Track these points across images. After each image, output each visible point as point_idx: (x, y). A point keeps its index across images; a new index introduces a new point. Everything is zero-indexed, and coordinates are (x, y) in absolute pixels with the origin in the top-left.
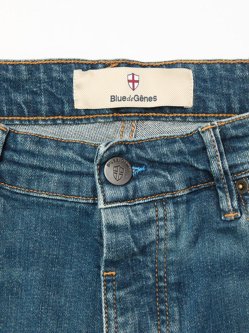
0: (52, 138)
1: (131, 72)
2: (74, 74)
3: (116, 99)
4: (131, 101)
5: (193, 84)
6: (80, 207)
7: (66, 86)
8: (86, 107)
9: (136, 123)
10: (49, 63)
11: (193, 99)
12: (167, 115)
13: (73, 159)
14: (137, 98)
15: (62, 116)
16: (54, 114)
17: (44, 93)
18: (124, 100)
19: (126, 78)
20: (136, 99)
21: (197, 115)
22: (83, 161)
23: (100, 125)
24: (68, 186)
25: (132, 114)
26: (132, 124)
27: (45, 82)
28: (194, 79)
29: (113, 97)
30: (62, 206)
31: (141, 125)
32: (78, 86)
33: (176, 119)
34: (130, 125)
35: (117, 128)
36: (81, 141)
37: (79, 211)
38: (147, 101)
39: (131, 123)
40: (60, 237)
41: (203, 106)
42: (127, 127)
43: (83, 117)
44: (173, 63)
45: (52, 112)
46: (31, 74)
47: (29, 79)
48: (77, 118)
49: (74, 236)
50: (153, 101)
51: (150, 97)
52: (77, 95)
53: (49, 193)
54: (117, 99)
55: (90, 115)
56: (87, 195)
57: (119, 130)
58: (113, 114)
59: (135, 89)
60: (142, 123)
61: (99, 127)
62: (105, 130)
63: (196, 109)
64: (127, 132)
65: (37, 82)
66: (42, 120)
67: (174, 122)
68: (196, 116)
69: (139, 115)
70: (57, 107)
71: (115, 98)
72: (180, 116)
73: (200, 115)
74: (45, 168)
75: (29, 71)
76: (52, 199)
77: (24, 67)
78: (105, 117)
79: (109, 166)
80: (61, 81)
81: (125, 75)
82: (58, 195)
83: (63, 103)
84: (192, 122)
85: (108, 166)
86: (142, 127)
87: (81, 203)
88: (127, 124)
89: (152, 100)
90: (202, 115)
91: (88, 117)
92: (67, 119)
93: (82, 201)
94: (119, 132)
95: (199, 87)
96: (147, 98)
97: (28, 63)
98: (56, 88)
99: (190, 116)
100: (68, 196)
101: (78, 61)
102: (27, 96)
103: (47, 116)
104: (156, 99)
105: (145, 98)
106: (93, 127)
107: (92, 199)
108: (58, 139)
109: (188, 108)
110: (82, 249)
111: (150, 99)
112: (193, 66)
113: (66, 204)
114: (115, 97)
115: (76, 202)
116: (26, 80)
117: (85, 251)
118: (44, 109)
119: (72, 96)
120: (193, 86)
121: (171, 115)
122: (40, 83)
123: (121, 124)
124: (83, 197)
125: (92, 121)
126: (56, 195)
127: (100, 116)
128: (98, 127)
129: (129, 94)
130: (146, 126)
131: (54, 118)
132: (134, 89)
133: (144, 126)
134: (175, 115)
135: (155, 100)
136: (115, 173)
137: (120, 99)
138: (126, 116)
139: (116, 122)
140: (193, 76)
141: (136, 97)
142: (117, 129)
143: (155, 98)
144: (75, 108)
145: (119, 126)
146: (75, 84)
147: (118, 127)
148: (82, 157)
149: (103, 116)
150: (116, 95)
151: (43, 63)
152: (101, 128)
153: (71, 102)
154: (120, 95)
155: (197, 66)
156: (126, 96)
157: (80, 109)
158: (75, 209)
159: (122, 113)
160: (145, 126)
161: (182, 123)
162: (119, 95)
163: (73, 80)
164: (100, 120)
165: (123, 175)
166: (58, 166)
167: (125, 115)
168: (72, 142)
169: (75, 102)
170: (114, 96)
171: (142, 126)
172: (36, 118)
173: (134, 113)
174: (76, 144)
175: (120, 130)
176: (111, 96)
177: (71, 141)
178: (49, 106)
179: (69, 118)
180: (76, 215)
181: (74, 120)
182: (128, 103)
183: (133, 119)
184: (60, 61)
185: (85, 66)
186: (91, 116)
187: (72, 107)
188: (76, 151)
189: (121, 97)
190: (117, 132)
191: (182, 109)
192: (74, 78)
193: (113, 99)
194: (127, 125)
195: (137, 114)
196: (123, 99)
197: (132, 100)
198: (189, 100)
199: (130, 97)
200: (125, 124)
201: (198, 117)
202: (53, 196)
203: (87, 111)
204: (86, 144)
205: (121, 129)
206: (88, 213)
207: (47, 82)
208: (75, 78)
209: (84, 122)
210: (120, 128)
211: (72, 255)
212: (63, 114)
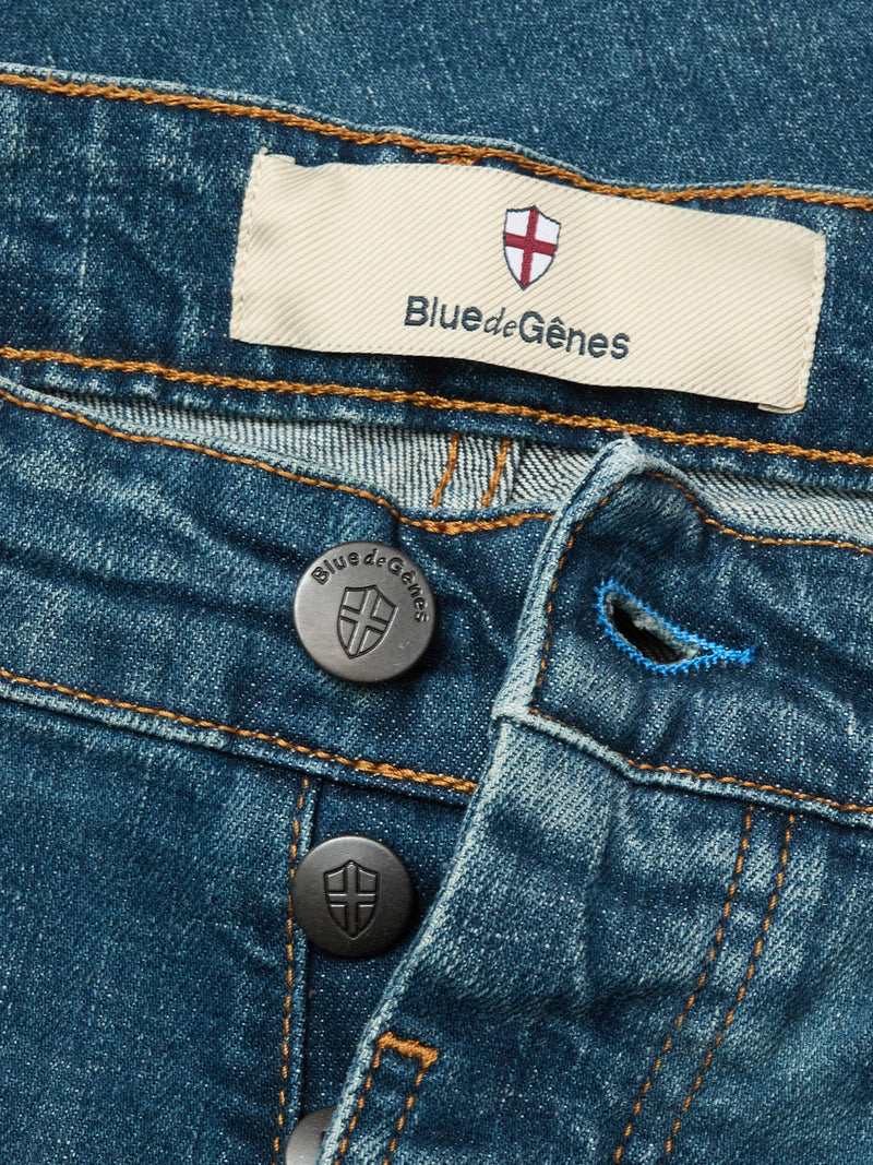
0: (65, 414)
1: (524, 196)
2: (254, 171)
3: (433, 315)
4: (506, 335)
5: (817, 302)
6: (157, 758)
7: (202, 221)
8: (285, 338)
9: (516, 453)
10: (141, 100)
11: (808, 375)
12: (671, 437)
13: (156, 521)
14: (535, 328)
15: (162, 363)
16: (127, 350)
17: (90, 239)
18: (471, 323)
19: (496, 224)
20: (529, 332)
21: (817, 454)
22: (206, 542)
23: (339, 435)
24: (113, 652)
25: (505, 409)
26: (495, 454)
27: (106, 190)
28: (827, 279)
29: (417, 305)
30: (71, 746)
31: (541, 467)
32: (263, 233)
33: (715, 461)
34: (488, 459)
35: (422, 465)
36: (208, 443)
37: (149, 782)
38: (582, 353)
39: (493, 449)
40: (39, 899)
41: (857, 412)
42: (470, 467)
43: (264, 386)
44: (738, 196)
45: (113, 338)
46: (43, 140)
47: (30, 163)
48: (233, 382)
49: (110, 902)
50: (608, 356)
51: (599, 336)
52: (250, 272)
53: (16, 674)
54: (438, 315)
55: (296, 379)
56: (200, 704)
57: (427, 475)
58: (409, 391)
59: (528, 284)
60: (545, 460)
61: (332, 447)
62: (361, 462)
63: (815, 424)
64: (464, 490)
65: (64, 184)
66: (62, 366)
67: (703, 477)
68: (815, 457)
69: (535, 418)
70: (144, 318)
71: (429, 311)
72: (737, 450)
73: (836, 456)
74: (10, 550)
75: (35, 121)
76: (26, 706)
77: (16, 101)
78: (367, 402)
79: (322, 582)
80: (182, 192)
81: (492, 208)
82: (57, 692)
83: (176, 303)
84: (792, 487)
85: (320, 577)
86: (543, 478)
87: (168, 741)
88: (473, 453)
89: (602, 353)
90: (845, 458)
91: (285, 386)
92: (183, 381)
93: (172, 734)
94: (424, 485)
95: (848, 320)
96: (582, 335)
97: (38, 82)
98: (155, 225)
99: (784, 455)
100: (106, 702)
101: (285, 112)
102: (10, 241)
103: (88, 354)
104: (626, 353)
105: (573, 333)
106: (305, 442)
107: (222, 728)
108: (97, 421)
109: (778, 415)
110: (139, 975)
111: (598, 345)
112: (832, 218)
113: (92, 740)
114: (431, 304)
115: (145, 734)
116: (15, 164)
117: (154, 983)
118: (80, 313)
119: (225, 276)
120: (818, 310)
121: (693, 439)
122: (81, 192)
123: (444, 452)
124: (178, 712)
125: (303, 411)
126: (48, 691)
127: (347, 390)
128: (328, 444)
129: (499, 299)
130: (563, 476)
131: (119, 365)
132: (524, 282)
133: (556, 474)
134: (713, 440)
135: (620, 351)
136: (345, 618)
137: (449, 318)
138: (474, 414)
139: (420, 435)
140: (828, 262)
141: (532, 321)
142: (419, 471)
143: (620, 346)
144: (233, 336)
145: (430, 458)
146: (250, 221)
147: (426, 461)
148: (199, 519)
149: (359, 392)
150: (436, 298)
151: (112, 95)
152: (341, 451)
153: (218, 302)
154: (454, 298)
155: (854, 221)
156: (482, 310)
157: (253, 346)
158: (130, 767)
159: (458, 398)
160: (558, 477)
161: (741, 486)
162: (448, 299)
163: (245, 201)
164: (342, 412)
165: (382, 633)
166: (78, 549)
167: (469, 405)
168: (160, 446)
169: (235, 309)
170: (421, 299)
171: (545, 474)
172: (35, 354)
173: (513, 402)
174: (184, 456)
175: (432, 477)
176: (412, 299)
177: (156, 440)
178: (107, 307)
179: (194, 378)
180: (131, 797)
181: (216, 393)
182: (486, 342)
183: (505, 432)
184: (196, 100)
185: (312, 146)
186: (304, 388)
187: (217, 330)
188: (177, 490)
189: (457, 307)
190: (416, 483)
191: (748, 417)
192: (248, 191)
193: (417, 311)
194: (470, 457)
195: (526, 411)
196: (466, 318)
197: (509, 330)
198: (788, 376)
199: (501, 318)
200: (461, 454)
201: (825, 467)
202: (34, 689)
203: (289, 359)
204: (233, 459)
205: (439, 473)
206: (193, 797)
207: (115, 189)
208: (255, 189)
209: (265, 408)
210: (433, 465)
211: (87, 992)
212: (167, 354)
